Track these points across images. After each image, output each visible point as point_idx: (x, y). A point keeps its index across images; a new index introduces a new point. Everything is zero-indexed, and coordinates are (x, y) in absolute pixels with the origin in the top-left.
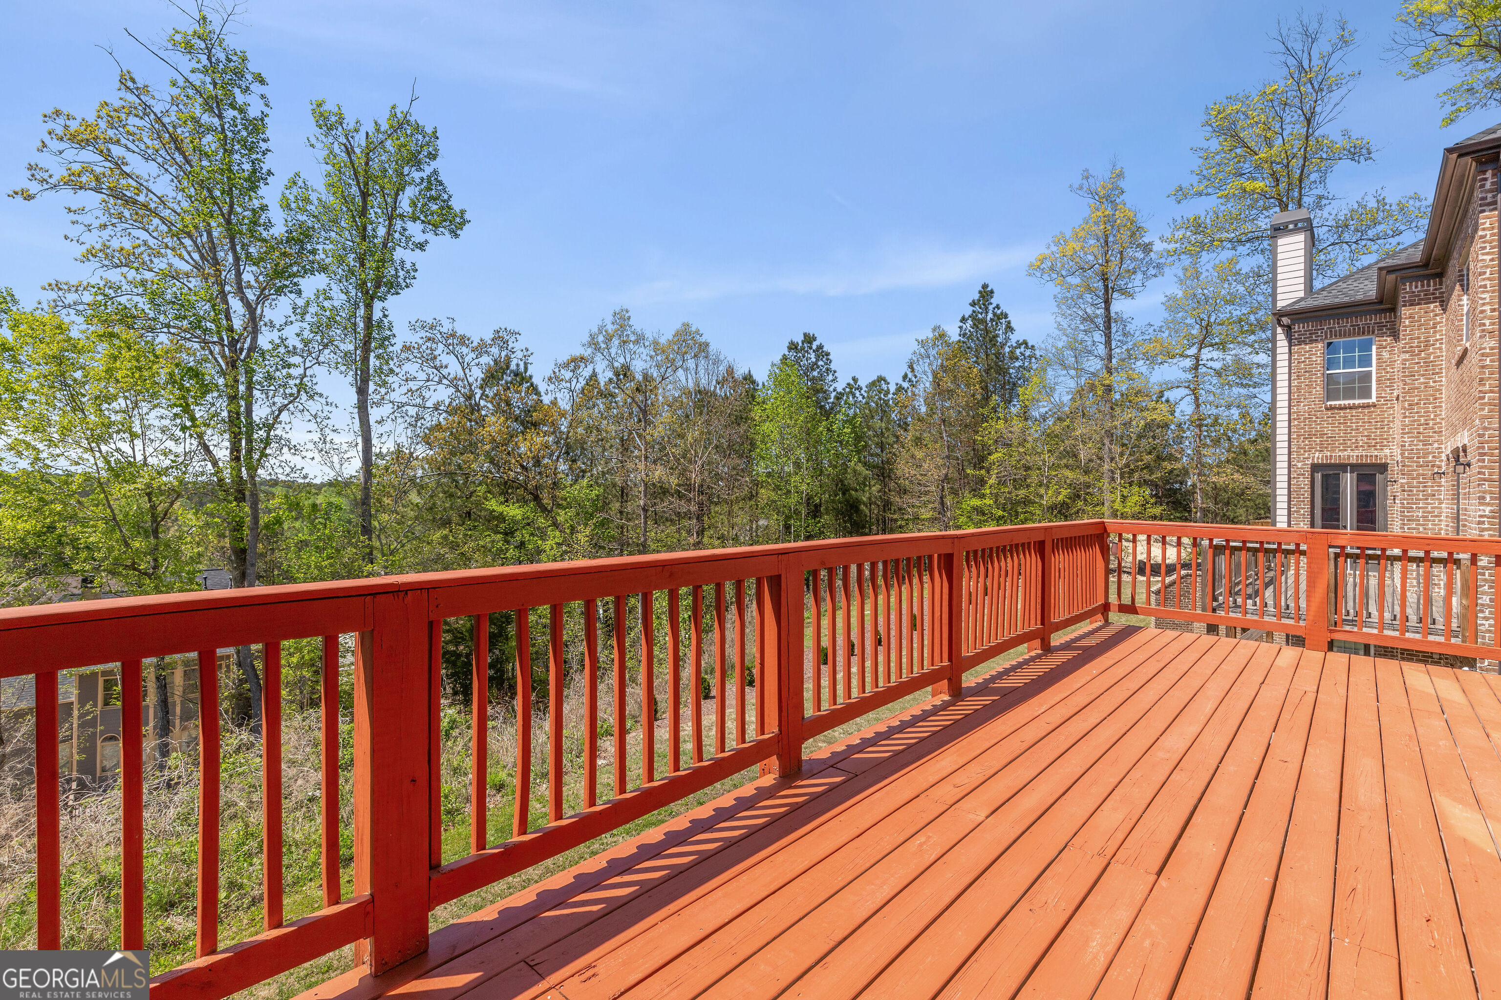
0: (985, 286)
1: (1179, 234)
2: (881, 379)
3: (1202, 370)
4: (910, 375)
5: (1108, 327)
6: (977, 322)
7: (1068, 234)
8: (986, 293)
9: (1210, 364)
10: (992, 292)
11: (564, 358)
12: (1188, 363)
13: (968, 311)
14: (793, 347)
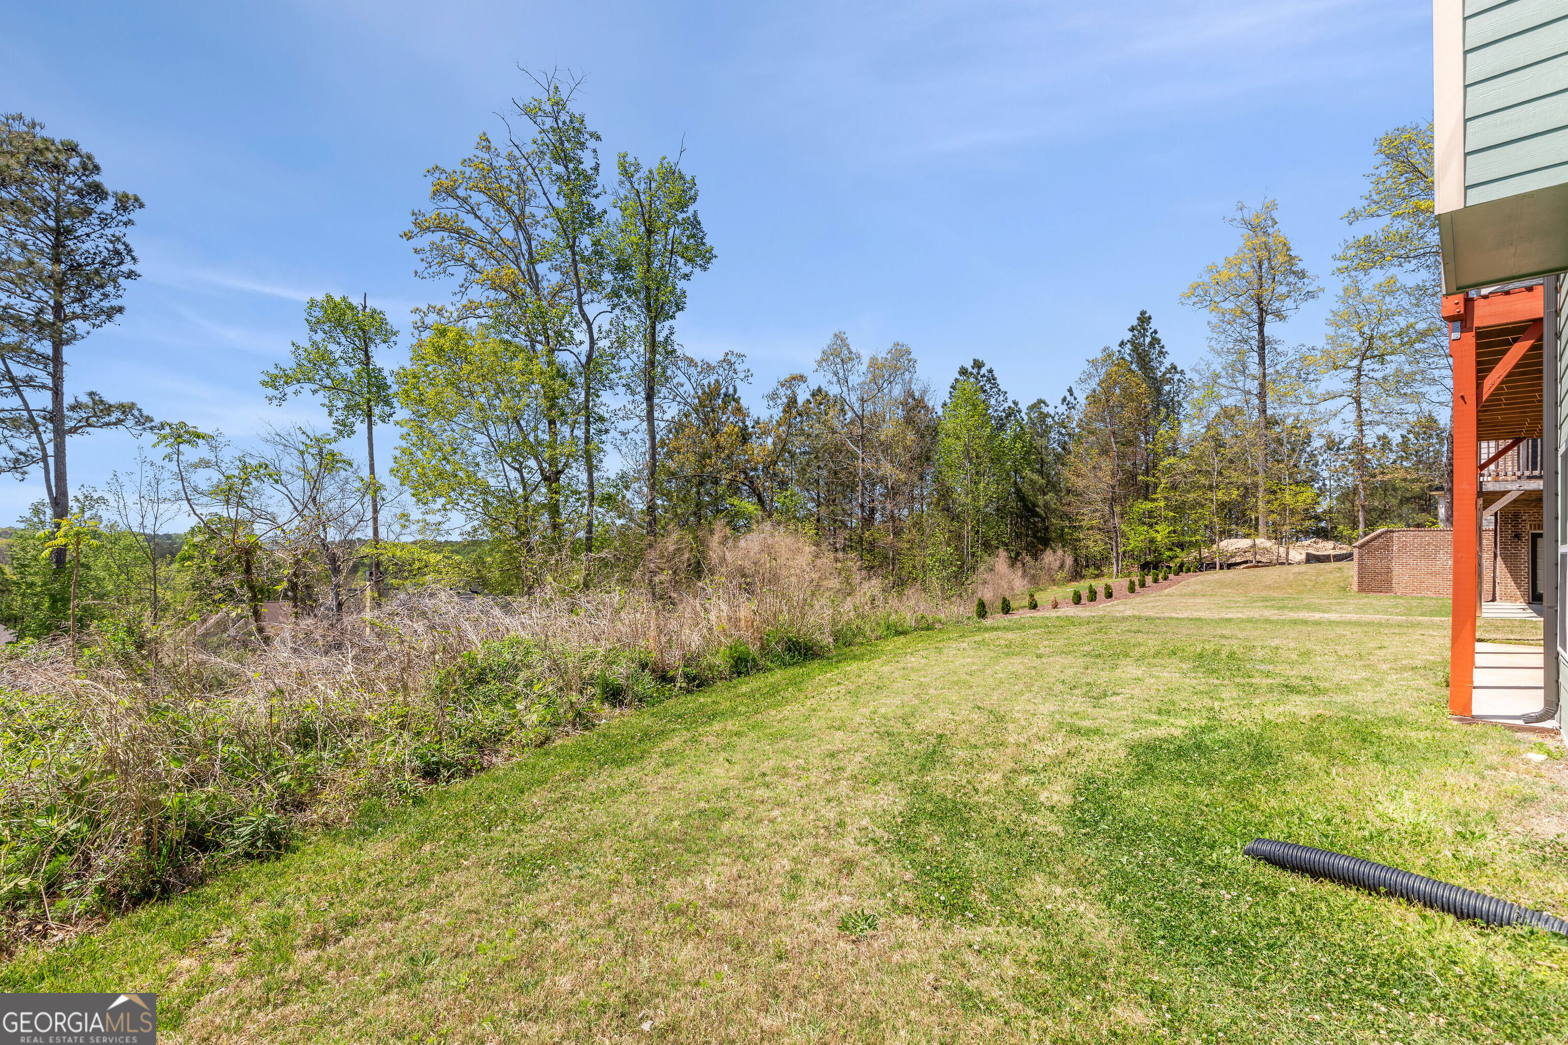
0: (1143, 313)
1: (1352, 252)
2: (1041, 401)
3: (1364, 379)
4: (1069, 398)
5: (1262, 348)
6: (1136, 347)
7: (1221, 263)
8: (1144, 319)
9: (1371, 374)
10: (1150, 318)
11: (785, 376)
12: (1351, 374)
13: (1128, 336)
14: (963, 372)
